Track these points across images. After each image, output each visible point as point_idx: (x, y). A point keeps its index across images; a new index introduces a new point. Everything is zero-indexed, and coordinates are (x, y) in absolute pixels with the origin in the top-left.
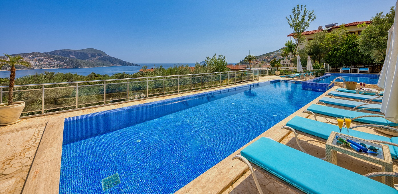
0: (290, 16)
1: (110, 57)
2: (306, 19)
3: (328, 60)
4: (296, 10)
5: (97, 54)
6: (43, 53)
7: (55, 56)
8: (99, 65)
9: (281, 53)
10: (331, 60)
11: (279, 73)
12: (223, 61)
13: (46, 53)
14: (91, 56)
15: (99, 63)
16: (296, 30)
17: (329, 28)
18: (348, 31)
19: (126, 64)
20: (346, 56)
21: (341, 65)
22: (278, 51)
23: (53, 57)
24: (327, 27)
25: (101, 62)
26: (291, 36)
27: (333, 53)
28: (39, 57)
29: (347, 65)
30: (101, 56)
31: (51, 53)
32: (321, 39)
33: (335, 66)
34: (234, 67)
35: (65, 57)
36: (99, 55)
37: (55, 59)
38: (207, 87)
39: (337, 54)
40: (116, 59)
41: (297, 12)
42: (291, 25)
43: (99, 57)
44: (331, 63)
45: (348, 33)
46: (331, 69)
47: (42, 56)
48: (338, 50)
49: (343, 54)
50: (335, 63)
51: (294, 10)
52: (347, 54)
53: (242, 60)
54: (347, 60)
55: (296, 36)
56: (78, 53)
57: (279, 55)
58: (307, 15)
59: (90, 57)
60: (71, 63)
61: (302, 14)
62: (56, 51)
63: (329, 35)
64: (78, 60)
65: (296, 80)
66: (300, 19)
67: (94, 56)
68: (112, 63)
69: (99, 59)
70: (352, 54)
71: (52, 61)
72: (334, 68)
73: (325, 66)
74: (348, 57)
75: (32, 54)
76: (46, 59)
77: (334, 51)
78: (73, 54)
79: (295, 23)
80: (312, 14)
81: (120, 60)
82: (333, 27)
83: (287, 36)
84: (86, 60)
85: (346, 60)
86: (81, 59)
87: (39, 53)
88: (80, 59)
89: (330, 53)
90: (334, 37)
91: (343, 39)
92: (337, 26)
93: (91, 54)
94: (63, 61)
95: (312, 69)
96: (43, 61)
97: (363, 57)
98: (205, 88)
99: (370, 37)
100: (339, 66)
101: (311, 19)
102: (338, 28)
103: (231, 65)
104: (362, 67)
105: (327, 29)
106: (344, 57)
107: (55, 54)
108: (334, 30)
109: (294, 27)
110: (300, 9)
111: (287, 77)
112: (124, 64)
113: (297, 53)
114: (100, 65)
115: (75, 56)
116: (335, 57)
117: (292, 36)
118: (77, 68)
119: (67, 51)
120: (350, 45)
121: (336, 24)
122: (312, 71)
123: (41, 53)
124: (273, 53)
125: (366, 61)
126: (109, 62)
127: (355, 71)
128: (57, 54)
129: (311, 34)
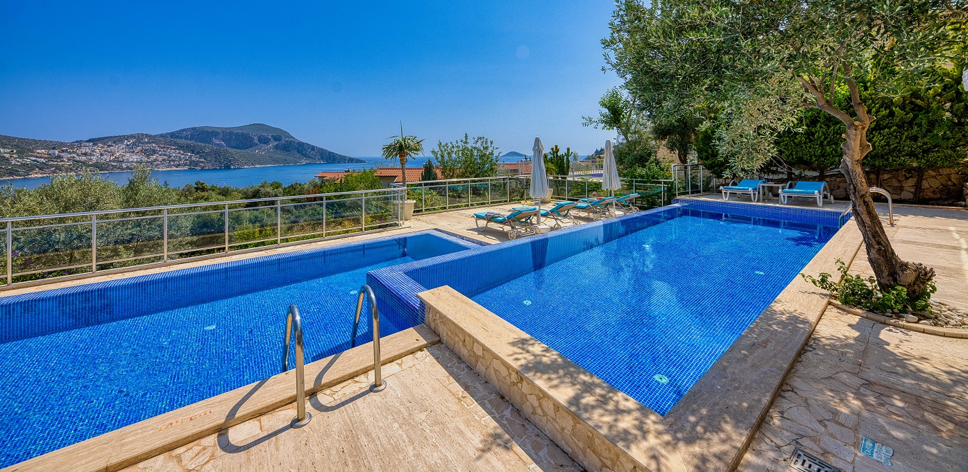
1: (301, 144)
5: (272, 136)
6: (156, 136)
7: (182, 141)
8: (276, 161)
13: (162, 136)
14: (259, 141)
15: (276, 156)
19: (335, 160)
23: (176, 144)
25: (280, 155)
28: (146, 143)
30: (280, 140)
31: (172, 135)
35: (203, 144)
36: (276, 138)
37: (181, 147)
40: (313, 148)
43: (276, 143)
47: (153, 142)
56: (231, 133)
59: (257, 144)
60: (216, 157)
62: (183, 130)
64: (230, 150)
67: (265, 141)
68: (306, 156)
69: (276, 147)
71: (174, 153)
75: (132, 136)
76: (162, 148)
78: (221, 136)
81: (322, 149)
84: (249, 151)
86: (238, 148)
87: (147, 135)
88: (234, 148)
93: (259, 137)
94: (198, 153)
96: (154, 152)
107: (181, 138)
112: (331, 158)
115: (223, 141)
118: (228, 168)
119: (207, 132)
123: (151, 136)
126: (298, 155)
128: (186, 138)
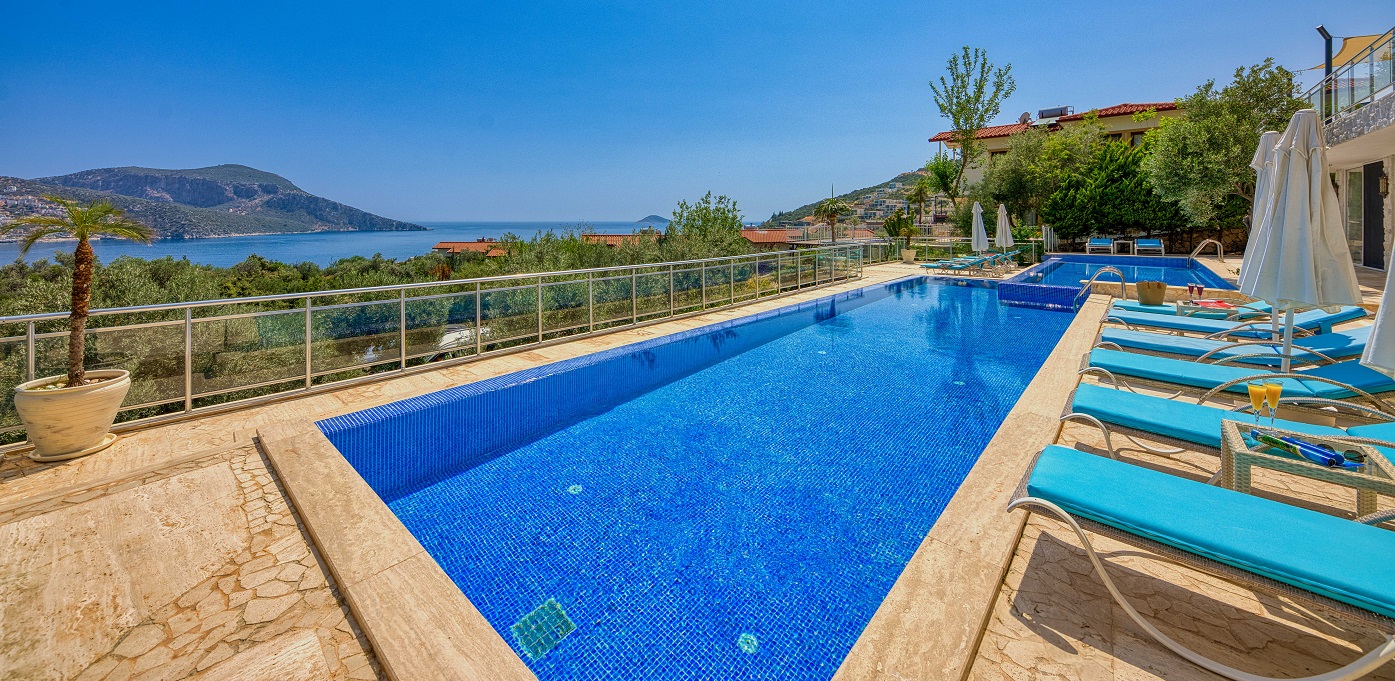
0: (942, 79)
1: (315, 200)
2: (989, 90)
3: (1049, 215)
4: (960, 62)
5: (260, 186)
6: (34, 182)
8: (268, 227)
9: (895, 190)
10: (1058, 216)
11: (912, 254)
13: (44, 181)
14: (235, 193)
15: (267, 218)
16: (957, 123)
17: (1053, 121)
18: (1106, 132)
19: (374, 226)
20: (1101, 205)
21: (1086, 231)
22: (888, 183)
23: (75, 196)
24: (1043, 115)
25: (274, 217)
26: (941, 139)
27: (1066, 195)
28: (14, 194)
29: (1102, 231)
30: (276, 193)
32: (1032, 153)
33: (1069, 234)
34: (762, 235)
35: (129, 198)
36: (266, 190)
38: (718, 304)
39: (1075, 197)
40: (335, 206)
41: (961, 69)
42: (942, 108)
43: (266, 198)
44: (1057, 224)
45: (1107, 137)
46: (1059, 242)
47: (28, 193)
48: (1078, 185)
49: (1092, 198)
50: (1070, 226)
51: (954, 62)
52: (1104, 199)
53: (777, 214)
54: (1104, 215)
55: (957, 141)
56: (182, 180)
57: (891, 196)
58: (992, 78)
59: (231, 199)
60: (155, 220)
61: (976, 75)
62: (88, 173)
63: (1055, 140)
64: (182, 207)
65: (970, 275)
66: (971, 90)
67: (249, 194)
68: (321, 218)
69: (268, 204)
70: (1117, 198)
72: (1067, 239)
73: (1045, 235)
74: (1107, 209)
76: (47, 203)
77: (1068, 189)
78: (163, 185)
79: (955, 100)
80: (1005, 78)
81: (351, 209)
82: (1061, 119)
83: (930, 140)
84: (217, 209)
85: (1099, 215)
86: (195, 204)
87: (15, 181)
89: (1057, 195)
90: (1066, 146)
91: (1091, 153)
92: (1070, 114)
95: (1011, 243)
96: (31, 209)
97: (1146, 208)
98: (712, 305)
99: (1183, 152)
100: (1080, 234)
101: (1003, 93)
102: (1079, 122)
103: (751, 229)
104: (1141, 237)
105: (1045, 121)
106: (1094, 208)
107: (83, 185)
108: (1066, 126)
109: (952, 113)
110: (972, 60)
111: (944, 267)
112: (368, 224)
113: (960, 193)
114: (271, 228)
115: (168, 191)
116: (1071, 206)
117: (945, 139)
118: (178, 238)
119: (135, 176)
120: (1113, 171)
121: (1069, 109)
122: (1009, 249)
123: (23, 181)
124: (871, 190)
125: (1155, 219)
126: (307, 218)
127: (1123, 249)
128: (94, 186)
129: (1000, 136)
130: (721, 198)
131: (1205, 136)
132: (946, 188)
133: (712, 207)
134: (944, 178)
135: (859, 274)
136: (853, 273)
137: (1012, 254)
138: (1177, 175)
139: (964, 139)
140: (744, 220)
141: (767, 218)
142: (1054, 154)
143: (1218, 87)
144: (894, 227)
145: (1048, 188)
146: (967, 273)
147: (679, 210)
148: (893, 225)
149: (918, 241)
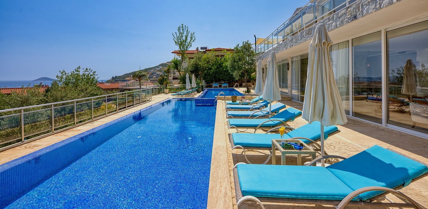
0: (176, 33)
2: (189, 39)
3: (204, 77)
4: (181, 29)
9: (159, 69)
10: (206, 77)
11: (168, 90)
12: (92, 77)
16: (180, 48)
17: (204, 50)
18: (216, 55)
20: (215, 74)
21: (212, 82)
22: (157, 66)
24: (202, 48)
26: (175, 53)
27: (208, 72)
29: (216, 82)
32: (199, 59)
33: (209, 82)
34: (108, 85)
38: (84, 121)
39: (210, 73)
41: (181, 31)
42: (176, 43)
44: (206, 80)
45: (216, 56)
46: (206, 85)
48: (210, 69)
49: (214, 73)
50: (209, 80)
51: (179, 28)
52: (216, 73)
53: (114, 76)
54: (216, 77)
55: (180, 53)
57: (158, 71)
58: (189, 36)
61: (185, 34)
63: (205, 56)
65: (186, 97)
66: (184, 38)
70: (219, 73)
72: (208, 84)
73: (203, 83)
74: (217, 76)
77: (208, 70)
79: (179, 41)
80: (193, 36)
82: (206, 50)
83: (172, 53)
85: (215, 77)
89: (206, 72)
90: (208, 58)
91: (213, 60)
92: (208, 49)
95: (196, 86)
98: (81, 122)
99: (234, 61)
100: (211, 83)
101: (192, 40)
102: (210, 51)
103: (102, 83)
104: (223, 83)
105: (202, 50)
106: (214, 75)
108: (207, 52)
109: (179, 44)
110: (184, 28)
111: (178, 95)
113: (181, 70)
116: (209, 75)
117: (176, 53)
120: (218, 65)
121: (207, 48)
122: (195, 88)
124: (152, 68)
127: (220, 86)
129: (191, 53)
130: (87, 69)
131: (238, 58)
132: (177, 69)
133: (81, 74)
134: (176, 65)
135: (150, 100)
136: (148, 99)
137: (196, 89)
138: (233, 67)
139: (182, 53)
140: (98, 79)
141: (110, 78)
142: (205, 60)
143: (240, 46)
144: (162, 82)
145: (204, 69)
146: (185, 96)
147: (60, 75)
148: (161, 81)
149: (169, 86)
